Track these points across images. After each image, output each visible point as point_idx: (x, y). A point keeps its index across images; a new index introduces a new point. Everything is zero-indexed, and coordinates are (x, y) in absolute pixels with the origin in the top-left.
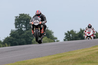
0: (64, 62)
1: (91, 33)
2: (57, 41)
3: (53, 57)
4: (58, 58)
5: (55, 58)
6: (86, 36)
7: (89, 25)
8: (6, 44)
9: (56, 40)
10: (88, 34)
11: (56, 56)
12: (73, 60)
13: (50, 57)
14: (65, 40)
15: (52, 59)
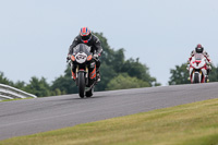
0: (168, 125)
1: (203, 63)
2: (156, 85)
3: (147, 115)
4: (158, 117)
5: (152, 118)
6: (191, 69)
7: (199, 46)
8: (58, 90)
9: (153, 83)
10: (195, 65)
11: (153, 114)
12: (186, 121)
13: (142, 116)
14: (170, 83)
15: (146, 119)
